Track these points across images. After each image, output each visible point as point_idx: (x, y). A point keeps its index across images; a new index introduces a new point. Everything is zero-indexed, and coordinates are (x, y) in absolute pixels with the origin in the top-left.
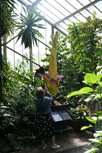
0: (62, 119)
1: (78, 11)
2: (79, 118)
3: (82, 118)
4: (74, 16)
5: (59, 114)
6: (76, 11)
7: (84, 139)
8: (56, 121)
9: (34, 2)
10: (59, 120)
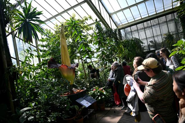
0: (90, 103)
1: (59, 14)
2: (100, 98)
3: (103, 97)
4: (55, 18)
5: (84, 99)
6: (58, 13)
7: (112, 116)
8: (87, 106)
9: (14, 4)
10: (89, 105)
